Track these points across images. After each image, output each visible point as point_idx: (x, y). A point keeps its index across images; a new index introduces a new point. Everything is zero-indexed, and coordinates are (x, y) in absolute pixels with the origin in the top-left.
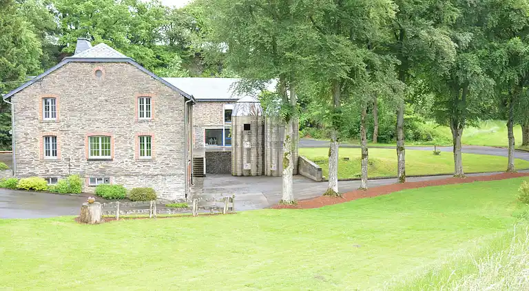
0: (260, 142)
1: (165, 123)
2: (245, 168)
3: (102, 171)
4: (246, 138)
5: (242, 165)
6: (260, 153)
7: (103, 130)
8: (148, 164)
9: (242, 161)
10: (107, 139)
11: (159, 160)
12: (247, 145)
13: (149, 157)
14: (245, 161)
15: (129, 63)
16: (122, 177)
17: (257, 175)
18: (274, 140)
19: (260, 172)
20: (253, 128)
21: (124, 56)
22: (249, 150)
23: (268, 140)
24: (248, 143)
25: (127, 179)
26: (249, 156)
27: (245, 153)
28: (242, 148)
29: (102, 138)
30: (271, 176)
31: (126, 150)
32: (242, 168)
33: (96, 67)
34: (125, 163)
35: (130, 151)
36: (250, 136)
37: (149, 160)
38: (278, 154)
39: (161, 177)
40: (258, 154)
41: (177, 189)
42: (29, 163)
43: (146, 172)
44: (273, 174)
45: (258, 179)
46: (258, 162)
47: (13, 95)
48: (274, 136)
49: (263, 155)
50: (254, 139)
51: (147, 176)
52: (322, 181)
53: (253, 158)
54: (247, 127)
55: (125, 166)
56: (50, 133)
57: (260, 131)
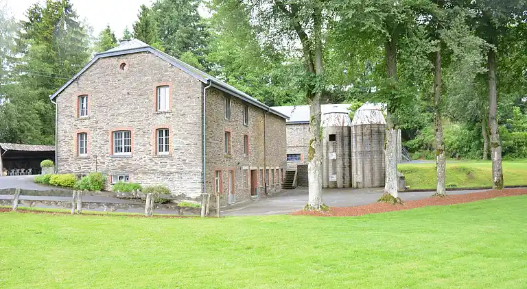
0: (347, 153)
1: (182, 113)
2: (330, 179)
3: (123, 168)
4: (331, 149)
5: (328, 176)
6: (347, 164)
7: (124, 125)
8: (165, 160)
9: (328, 172)
10: (128, 134)
11: (176, 156)
12: (333, 156)
13: (167, 153)
14: (330, 173)
15: (149, 52)
16: (140, 176)
17: (344, 187)
18: (359, 149)
19: (347, 184)
20: (338, 138)
21: (145, 45)
22: (334, 160)
23: (354, 150)
24: (334, 154)
25: (145, 177)
26: (334, 167)
27: (331, 165)
28: (327, 159)
29: (125, 134)
30: (357, 188)
31: (144, 145)
32: (328, 179)
33: (122, 60)
34: (144, 159)
35: (148, 146)
36: (335, 147)
37: (166, 157)
38: (363, 164)
39: (177, 175)
40: (344, 164)
41: (192, 190)
42: (66, 161)
43: (163, 170)
44: (359, 186)
45: (344, 191)
46: (344, 174)
47: (57, 96)
48: (358, 145)
49: (350, 166)
50: (339, 149)
51: (163, 174)
52: (405, 191)
53: (339, 169)
54: (332, 138)
55: (143, 163)
56: (82, 130)
57: (346, 142)
